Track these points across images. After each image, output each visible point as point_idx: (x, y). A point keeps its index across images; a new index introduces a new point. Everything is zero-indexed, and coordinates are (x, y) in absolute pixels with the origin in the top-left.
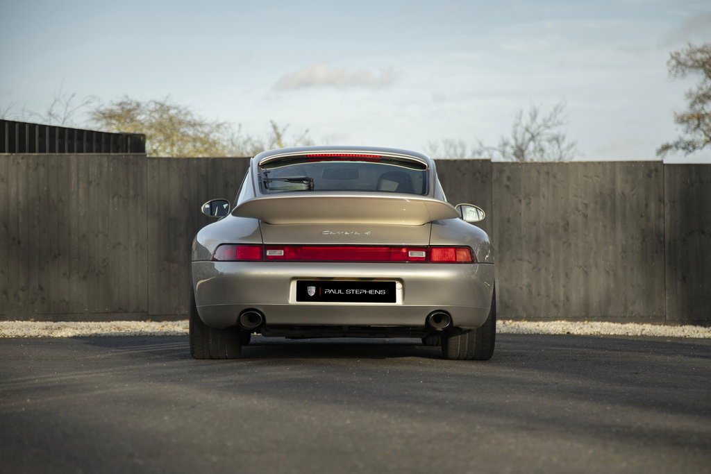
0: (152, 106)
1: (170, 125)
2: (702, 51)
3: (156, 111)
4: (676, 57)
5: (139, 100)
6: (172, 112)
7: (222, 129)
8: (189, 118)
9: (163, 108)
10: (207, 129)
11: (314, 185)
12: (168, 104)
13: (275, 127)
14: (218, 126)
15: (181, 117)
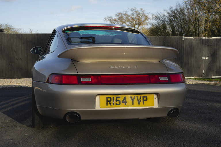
0: (4, 25)
1: (9, 29)
2: (109, 17)
3: (5, 26)
4: (105, 18)
5: (2, 24)
6: (9, 26)
7: (20, 30)
8: (12, 27)
9: (7, 25)
10: (16, 30)
11: (95, 41)
12: (8, 24)
13: (31, 30)
14: (19, 29)
15: (11, 27)
